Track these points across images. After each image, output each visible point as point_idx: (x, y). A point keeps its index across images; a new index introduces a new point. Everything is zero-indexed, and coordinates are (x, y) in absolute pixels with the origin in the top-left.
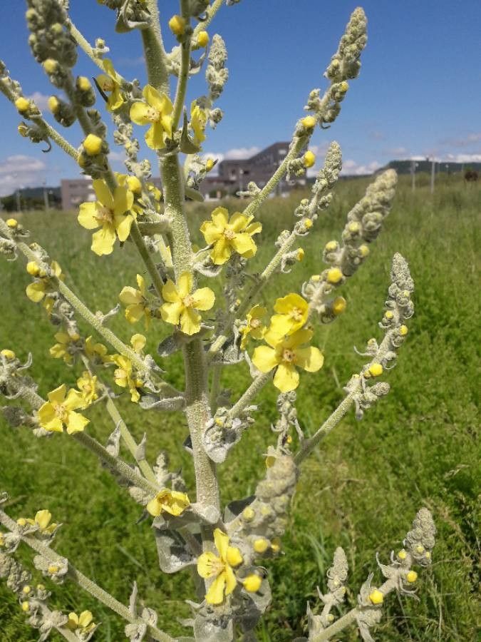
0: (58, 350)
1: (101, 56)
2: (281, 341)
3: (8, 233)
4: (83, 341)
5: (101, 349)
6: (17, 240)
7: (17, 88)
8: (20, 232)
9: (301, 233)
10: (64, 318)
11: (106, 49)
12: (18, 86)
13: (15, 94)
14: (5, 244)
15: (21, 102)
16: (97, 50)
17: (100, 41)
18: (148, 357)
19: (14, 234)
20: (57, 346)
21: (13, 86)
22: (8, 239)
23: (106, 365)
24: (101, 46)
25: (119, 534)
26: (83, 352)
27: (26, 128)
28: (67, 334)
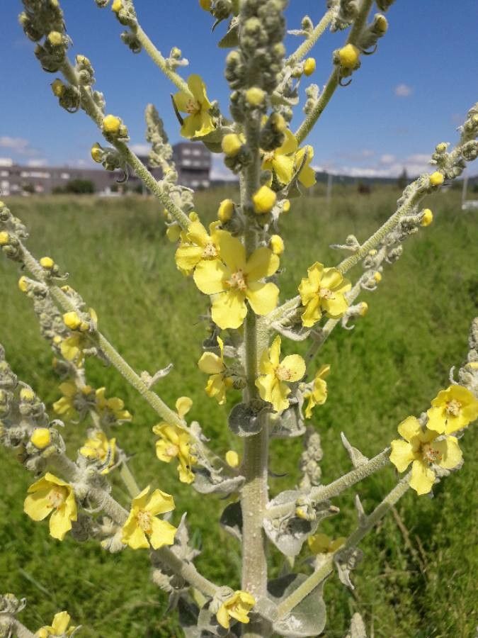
0: (62, 404)
1: (175, 68)
2: (418, 433)
3: (42, 273)
4: (94, 393)
5: (117, 403)
6: (50, 283)
7: (101, 102)
8: (54, 273)
9: (369, 287)
10: (71, 366)
11: (185, 62)
12: (102, 99)
13: (98, 109)
14: (37, 288)
15: (110, 121)
16: (172, 61)
17: (177, 51)
18: (195, 424)
19: (49, 276)
20: (62, 400)
21: (96, 98)
22: (39, 281)
23: (119, 423)
24: (177, 57)
25: (22, 557)
26: (93, 408)
27: (103, 152)
28: (75, 386)
